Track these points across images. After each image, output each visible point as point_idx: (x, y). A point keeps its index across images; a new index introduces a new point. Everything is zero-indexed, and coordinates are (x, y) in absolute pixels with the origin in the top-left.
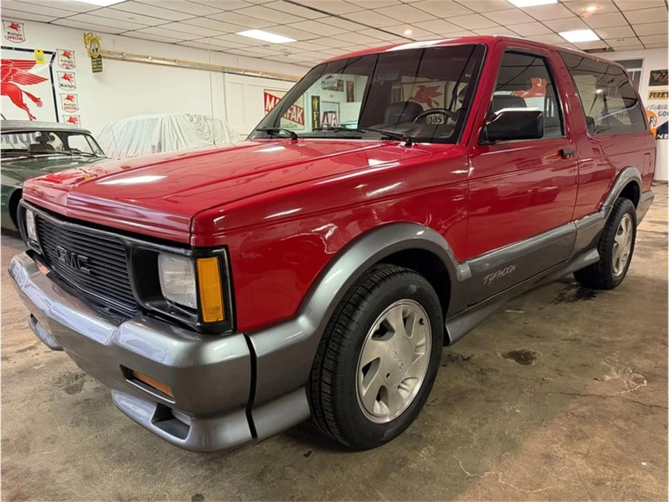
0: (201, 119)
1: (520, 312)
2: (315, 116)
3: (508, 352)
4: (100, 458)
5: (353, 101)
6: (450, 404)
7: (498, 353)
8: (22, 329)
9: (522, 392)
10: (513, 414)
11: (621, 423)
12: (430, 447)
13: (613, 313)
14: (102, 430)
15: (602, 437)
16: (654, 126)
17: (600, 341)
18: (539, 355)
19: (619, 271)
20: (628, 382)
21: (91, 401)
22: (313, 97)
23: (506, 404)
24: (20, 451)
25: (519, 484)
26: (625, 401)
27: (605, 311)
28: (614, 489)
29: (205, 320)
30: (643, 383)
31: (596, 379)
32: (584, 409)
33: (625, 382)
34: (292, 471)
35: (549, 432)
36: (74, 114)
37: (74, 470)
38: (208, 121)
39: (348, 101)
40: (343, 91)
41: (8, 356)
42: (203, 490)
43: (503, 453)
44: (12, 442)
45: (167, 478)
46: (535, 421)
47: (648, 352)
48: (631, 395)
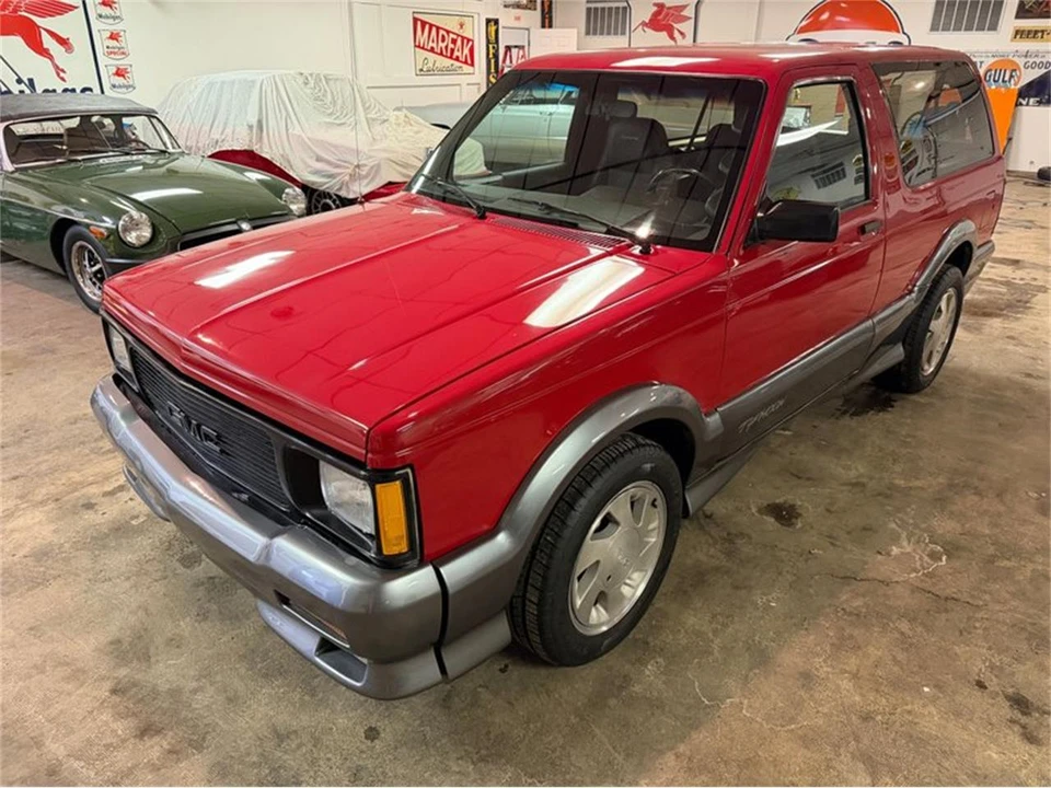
0: (320, 80)
1: (787, 433)
2: (491, 51)
3: (765, 504)
4: (243, 671)
5: (550, 26)
6: (685, 592)
7: (752, 507)
8: (103, 453)
9: (780, 574)
10: (767, 608)
11: (904, 626)
12: (659, 660)
13: (914, 437)
14: (239, 628)
15: (878, 648)
16: (1015, 85)
17: (892, 487)
18: (807, 508)
19: (930, 366)
20: (921, 559)
21: (217, 580)
22: (488, 21)
23: (759, 592)
24: (139, 659)
25: (768, 717)
26: (915, 589)
27: (904, 433)
28: (885, 726)
29: (385, 552)
30: (941, 560)
31: (879, 553)
32: (858, 602)
33: (917, 559)
34: (485, 695)
35: (812, 637)
36: (123, 63)
37: (213, 688)
38: (331, 83)
39: (543, 26)
40: (535, 9)
41: (93, 501)
42: (378, 721)
43: (751, 669)
44: (126, 645)
45: (330, 702)
46: (794, 620)
47: (954, 508)
48: (922, 581)
